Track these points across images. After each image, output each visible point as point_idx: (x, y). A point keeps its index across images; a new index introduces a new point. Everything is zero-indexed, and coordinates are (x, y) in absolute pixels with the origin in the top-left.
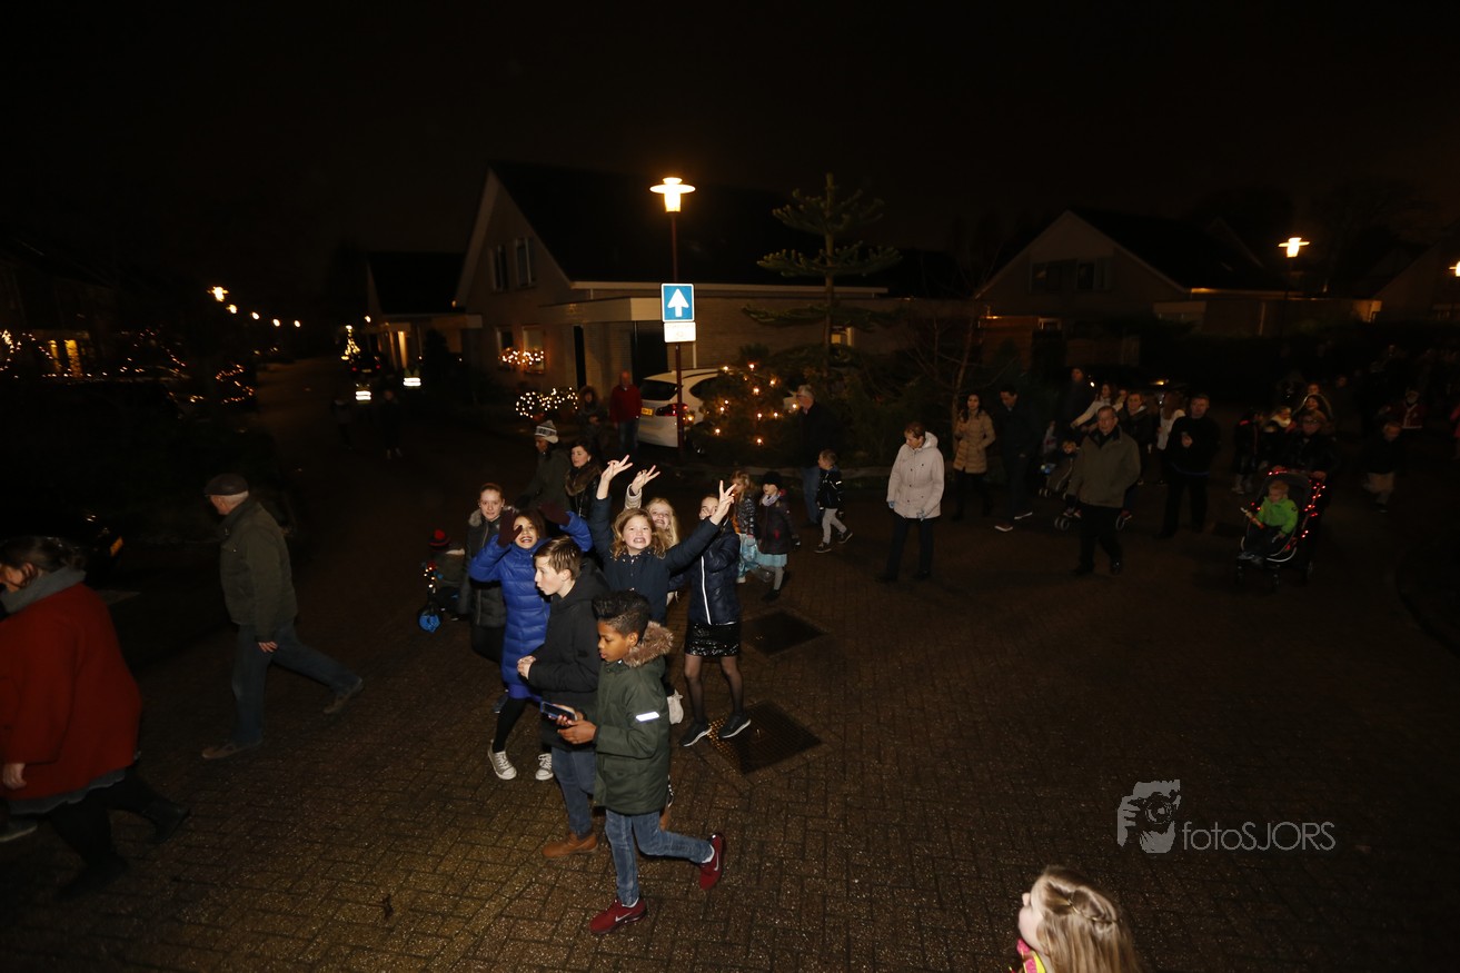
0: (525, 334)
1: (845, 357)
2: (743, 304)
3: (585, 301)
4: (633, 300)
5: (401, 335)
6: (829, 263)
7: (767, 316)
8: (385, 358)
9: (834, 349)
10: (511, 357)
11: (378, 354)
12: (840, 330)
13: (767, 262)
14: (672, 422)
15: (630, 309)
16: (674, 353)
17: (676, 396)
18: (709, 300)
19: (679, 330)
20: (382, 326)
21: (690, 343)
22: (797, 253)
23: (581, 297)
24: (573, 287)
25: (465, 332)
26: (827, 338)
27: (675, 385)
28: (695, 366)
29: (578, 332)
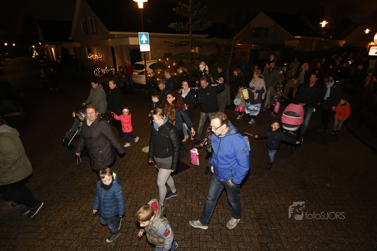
0: (95, 49)
1: (196, 56)
2: (164, 39)
3: (114, 38)
4: (130, 38)
5: (53, 49)
6: (190, 27)
7: (172, 43)
8: (48, 57)
9: (192, 54)
10: (91, 56)
11: (45, 55)
12: (194, 48)
13: (171, 26)
14: (144, 77)
15: (129, 41)
16: (143, 54)
17: (145, 68)
18: (154, 38)
19: (145, 48)
20: (45, 46)
21: (149, 52)
22: (180, 23)
23: (113, 37)
24: (110, 34)
25: (75, 48)
26: (190, 50)
27: (144, 65)
28: (150, 60)
29: (113, 48)
